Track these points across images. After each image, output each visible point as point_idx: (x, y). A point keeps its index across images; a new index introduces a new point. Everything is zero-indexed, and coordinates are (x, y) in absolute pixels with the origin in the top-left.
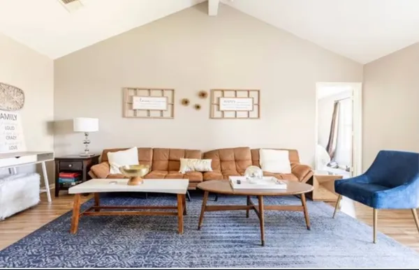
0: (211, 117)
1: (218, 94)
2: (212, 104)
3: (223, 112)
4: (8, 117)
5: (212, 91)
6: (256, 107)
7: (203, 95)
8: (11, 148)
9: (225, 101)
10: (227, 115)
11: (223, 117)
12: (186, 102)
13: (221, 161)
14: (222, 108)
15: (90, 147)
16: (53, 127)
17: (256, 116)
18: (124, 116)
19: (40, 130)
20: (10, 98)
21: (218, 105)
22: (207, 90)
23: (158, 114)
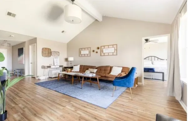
0: (101, 55)
1: (103, 47)
2: (101, 51)
3: (104, 53)
4: (57, 58)
5: (101, 46)
6: (116, 51)
7: (98, 48)
8: (57, 64)
9: (105, 50)
10: (105, 54)
11: (104, 55)
12: (94, 51)
13: (100, 70)
14: (104, 52)
15: (72, 64)
16: (66, 60)
17: (116, 54)
18: (79, 56)
19: (63, 60)
20: (57, 54)
21: (103, 51)
22: (100, 47)
23: (87, 55)
